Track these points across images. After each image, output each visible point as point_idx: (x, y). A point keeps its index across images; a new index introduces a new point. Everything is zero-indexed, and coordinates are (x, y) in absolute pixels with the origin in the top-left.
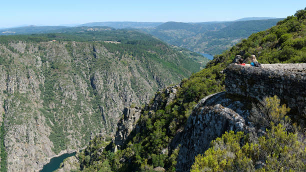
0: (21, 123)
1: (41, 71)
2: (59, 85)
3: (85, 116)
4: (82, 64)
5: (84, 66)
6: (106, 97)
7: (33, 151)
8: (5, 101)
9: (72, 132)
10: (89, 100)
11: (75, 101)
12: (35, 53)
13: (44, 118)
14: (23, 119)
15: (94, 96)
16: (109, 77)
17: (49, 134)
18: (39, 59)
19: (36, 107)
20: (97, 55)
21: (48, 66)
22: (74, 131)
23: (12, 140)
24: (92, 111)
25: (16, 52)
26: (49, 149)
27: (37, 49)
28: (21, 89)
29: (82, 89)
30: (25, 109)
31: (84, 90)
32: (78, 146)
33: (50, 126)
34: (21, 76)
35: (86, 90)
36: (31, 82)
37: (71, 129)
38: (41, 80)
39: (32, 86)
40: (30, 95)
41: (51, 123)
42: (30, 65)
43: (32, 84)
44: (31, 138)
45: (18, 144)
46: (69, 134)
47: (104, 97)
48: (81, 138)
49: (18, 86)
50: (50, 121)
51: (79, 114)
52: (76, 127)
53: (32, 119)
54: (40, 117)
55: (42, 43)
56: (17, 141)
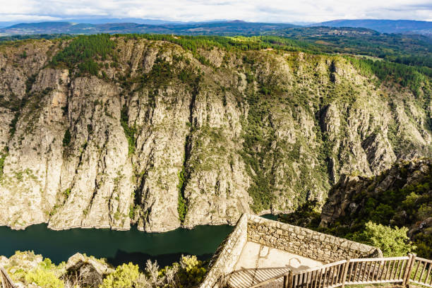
0: (209, 168)
1: (245, 96)
2: (270, 118)
3: (304, 171)
4: (310, 89)
5: (312, 93)
6: (341, 145)
7: (224, 207)
8: (187, 137)
9: (281, 187)
10: (314, 147)
11: (291, 145)
12: (237, 67)
13: (243, 164)
14: (212, 163)
15: (322, 142)
16: (352, 115)
17: (249, 186)
18: (243, 76)
19: (233, 147)
20: (336, 76)
21: (256, 89)
22: (284, 186)
23: (195, 191)
24: (316, 162)
25: (208, 64)
26: (246, 206)
27: (240, 62)
28: (212, 121)
29: (305, 129)
30: (216, 150)
31: (307, 129)
32: (287, 207)
34: (213, 101)
35: (312, 132)
36: (228, 112)
37: (281, 183)
38: (243, 109)
39: (230, 118)
40: (225, 131)
41: (253, 172)
42: (228, 86)
43: (230, 114)
44: (223, 189)
45: (204, 196)
46: (277, 190)
47: (338, 145)
48: (294, 197)
49: (208, 117)
50: (252, 169)
51: (295, 165)
52: (289, 180)
53: (225, 164)
54: (237, 163)
55: (250, 51)
56: (203, 191)
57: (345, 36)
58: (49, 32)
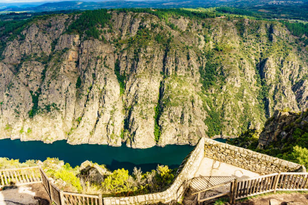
0: (176, 105)
2: (221, 68)
3: (246, 108)
4: (253, 47)
5: (254, 50)
6: (276, 88)
7: (187, 132)
8: (161, 83)
9: (229, 119)
10: (254, 90)
11: (238, 88)
12: (198, 31)
13: (201, 102)
14: (179, 101)
15: (261, 86)
16: (285, 65)
17: (205, 118)
18: (202, 38)
19: (194, 90)
20: (274, 37)
21: (212, 47)
22: (231, 118)
23: (166, 121)
24: (256, 101)
25: (176, 29)
26: (203, 132)
27: (200, 27)
28: (179, 71)
29: (248, 77)
30: (181, 92)
31: (250, 77)
32: (233, 134)
33: (206, 110)
34: (180, 57)
35: (253, 79)
36: (191, 64)
37: (229, 116)
38: (201, 62)
39: (192, 69)
40: (188, 78)
41: (208, 108)
42: (191, 45)
43: (192, 66)
44: (186, 120)
45: (172, 125)
46: (226, 121)
47: (273, 89)
48: (238, 126)
49: (176, 68)
50: (207, 106)
51: (240, 103)
52: (234, 115)
53: (188, 102)
54: (196, 101)
55: (208, 19)
56: (172, 121)
57: (281, 6)
58: (66, 9)
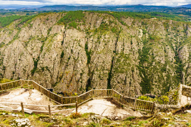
0: (122, 72)
1: (141, 40)
2: (152, 51)
3: (168, 77)
4: (174, 38)
7: (128, 90)
8: (113, 57)
9: (156, 84)
10: (174, 66)
11: (163, 64)
12: (139, 26)
13: (138, 72)
14: (124, 70)
15: (178, 64)
17: (140, 82)
18: (141, 31)
19: (134, 64)
20: (188, 32)
21: (147, 37)
22: (158, 84)
23: (115, 82)
24: (174, 74)
25: (125, 25)
26: (138, 91)
27: (140, 24)
28: (125, 51)
29: (170, 57)
30: (126, 64)
33: (142, 77)
34: (126, 42)
35: (173, 58)
36: (133, 47)
37: (156, 82)
38: (140, 46)
39: (133, 50)
40: (131, 56)
42: (134, 35)
43: (134, 48)
44: (128, 82)
45: (119, 85)
46: (154, 85)
47: (187, 66)
48: (162, 89)
49: (123, 49)
50: (142, 74)
51: (164, 74)
52: (160, 81)
53: (130, 71)
54: (135, 71)
55: (145, 19)
56: (118, 83)
58: (57, 9)
